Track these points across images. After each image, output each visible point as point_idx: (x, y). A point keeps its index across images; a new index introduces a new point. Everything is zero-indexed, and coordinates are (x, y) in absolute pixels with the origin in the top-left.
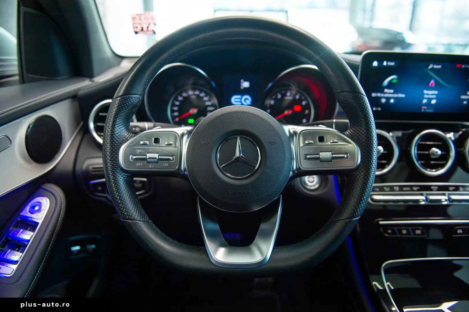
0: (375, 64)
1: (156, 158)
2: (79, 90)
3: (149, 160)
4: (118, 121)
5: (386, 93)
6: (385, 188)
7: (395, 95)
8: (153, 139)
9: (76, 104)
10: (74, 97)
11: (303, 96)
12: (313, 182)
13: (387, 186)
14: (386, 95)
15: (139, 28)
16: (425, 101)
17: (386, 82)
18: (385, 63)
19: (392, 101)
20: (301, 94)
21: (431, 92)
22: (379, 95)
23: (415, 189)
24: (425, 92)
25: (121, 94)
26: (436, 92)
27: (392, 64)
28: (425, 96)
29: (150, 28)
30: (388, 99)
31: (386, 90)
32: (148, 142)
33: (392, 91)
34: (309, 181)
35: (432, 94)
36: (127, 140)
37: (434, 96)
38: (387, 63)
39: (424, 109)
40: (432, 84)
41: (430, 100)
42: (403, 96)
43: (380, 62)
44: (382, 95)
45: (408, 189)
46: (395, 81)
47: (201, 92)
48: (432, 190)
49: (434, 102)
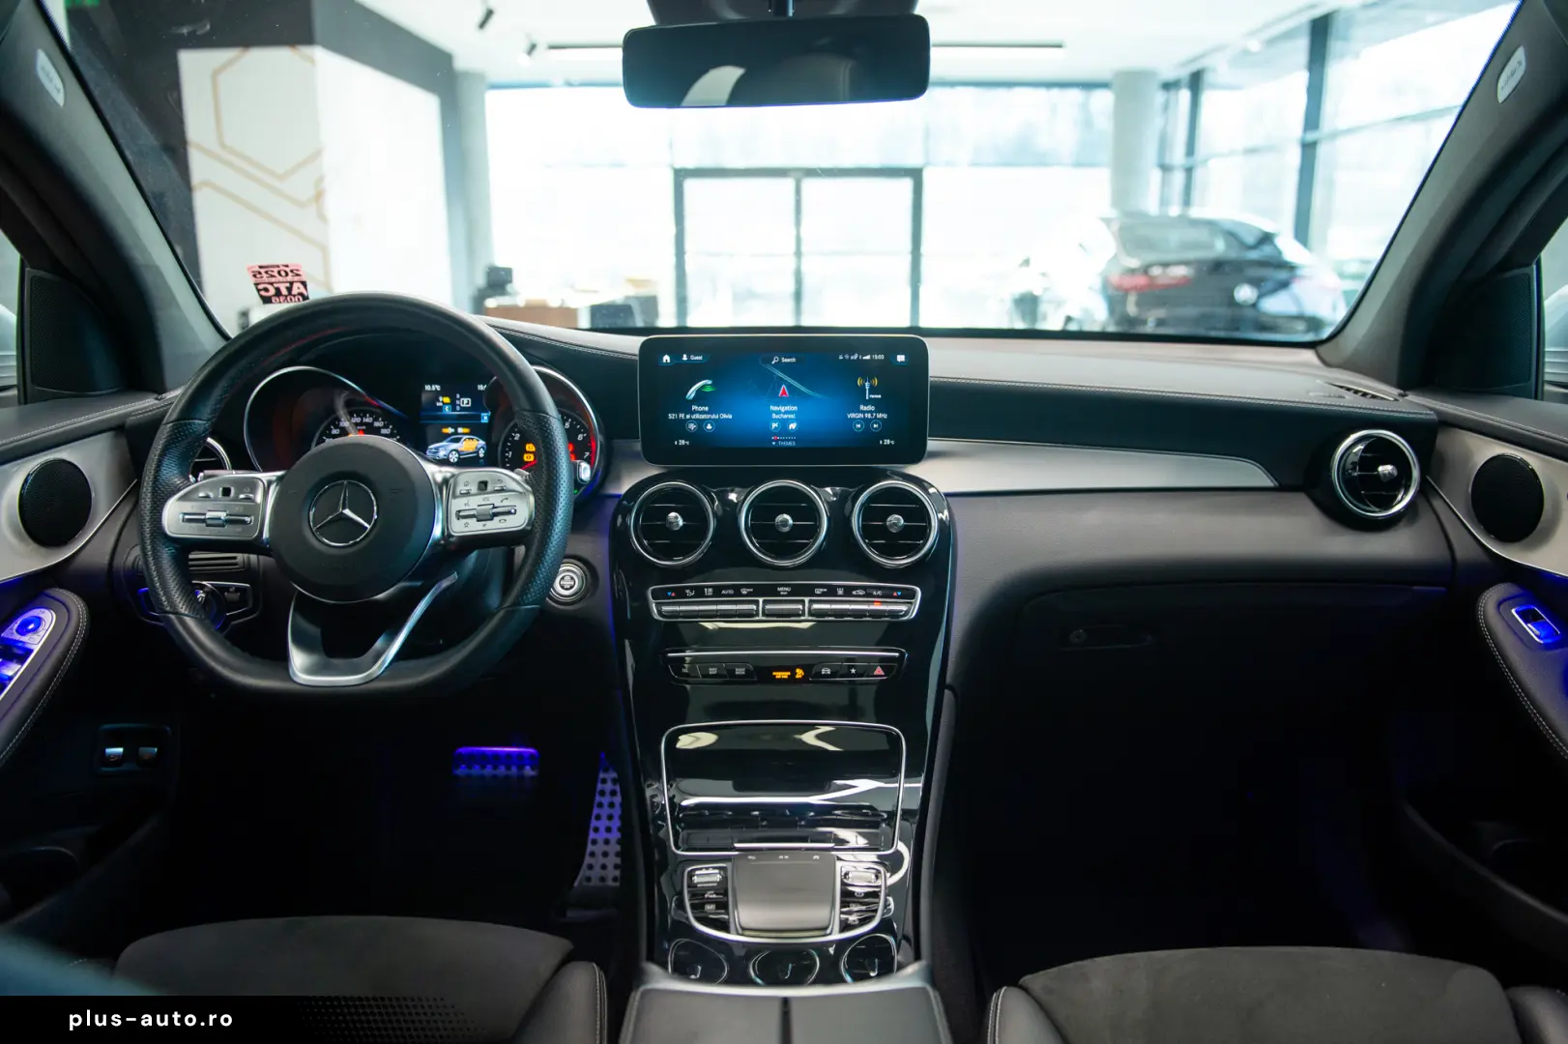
0: (666, 358)
1: (219, 519)
2: (129, 415)
3: (209, 522)
4: (166, 462)
5: (695, 412)
6: (688, 591)
7: (714, 416)
8: (221, 489)
9: (124, 441)
10: (119, 428)
11: (579, 423)
12: (572, 587)
13: (691, 588)
14: (697, 416)
15: (272, 291)
16: (775, 425)
17: (691, 393)
18: (685, 358)
19: (709, 427)
20: (574, 419)
21: (783, 409)
22: (682, 416)
23: (744, 591)
24: (773, 408)
25: (174, 416)
26: (795, 408)
27: (700, 358)
28: (774, 416)
29: (295, 291)
30: (700, 422)
31: (694, 407)
32: (211, 495)
33: (707, 409)
34: (562, 587)
35: (786, 412)
36: (179, 490)
37: (792, 416)
38: (688, 357)
39: (777, 441)
40: (784, 393)
41: (784, 423)
42: (731, 417)
43: (676, 355)
44: (688, 416)
45: (731, 592)
46: (708, 389)
47: (376, 420)
48: (778, 594)
49: (793, 426)
